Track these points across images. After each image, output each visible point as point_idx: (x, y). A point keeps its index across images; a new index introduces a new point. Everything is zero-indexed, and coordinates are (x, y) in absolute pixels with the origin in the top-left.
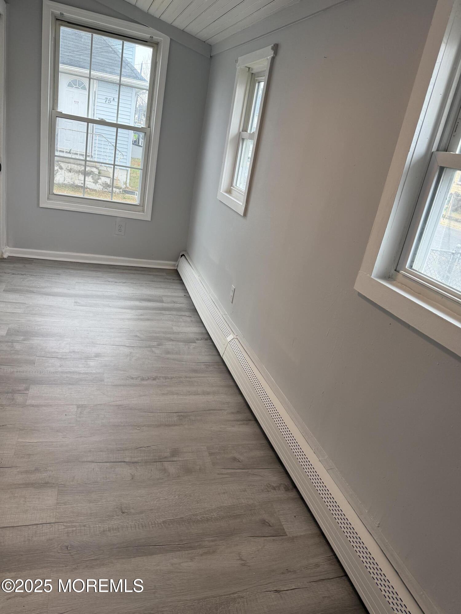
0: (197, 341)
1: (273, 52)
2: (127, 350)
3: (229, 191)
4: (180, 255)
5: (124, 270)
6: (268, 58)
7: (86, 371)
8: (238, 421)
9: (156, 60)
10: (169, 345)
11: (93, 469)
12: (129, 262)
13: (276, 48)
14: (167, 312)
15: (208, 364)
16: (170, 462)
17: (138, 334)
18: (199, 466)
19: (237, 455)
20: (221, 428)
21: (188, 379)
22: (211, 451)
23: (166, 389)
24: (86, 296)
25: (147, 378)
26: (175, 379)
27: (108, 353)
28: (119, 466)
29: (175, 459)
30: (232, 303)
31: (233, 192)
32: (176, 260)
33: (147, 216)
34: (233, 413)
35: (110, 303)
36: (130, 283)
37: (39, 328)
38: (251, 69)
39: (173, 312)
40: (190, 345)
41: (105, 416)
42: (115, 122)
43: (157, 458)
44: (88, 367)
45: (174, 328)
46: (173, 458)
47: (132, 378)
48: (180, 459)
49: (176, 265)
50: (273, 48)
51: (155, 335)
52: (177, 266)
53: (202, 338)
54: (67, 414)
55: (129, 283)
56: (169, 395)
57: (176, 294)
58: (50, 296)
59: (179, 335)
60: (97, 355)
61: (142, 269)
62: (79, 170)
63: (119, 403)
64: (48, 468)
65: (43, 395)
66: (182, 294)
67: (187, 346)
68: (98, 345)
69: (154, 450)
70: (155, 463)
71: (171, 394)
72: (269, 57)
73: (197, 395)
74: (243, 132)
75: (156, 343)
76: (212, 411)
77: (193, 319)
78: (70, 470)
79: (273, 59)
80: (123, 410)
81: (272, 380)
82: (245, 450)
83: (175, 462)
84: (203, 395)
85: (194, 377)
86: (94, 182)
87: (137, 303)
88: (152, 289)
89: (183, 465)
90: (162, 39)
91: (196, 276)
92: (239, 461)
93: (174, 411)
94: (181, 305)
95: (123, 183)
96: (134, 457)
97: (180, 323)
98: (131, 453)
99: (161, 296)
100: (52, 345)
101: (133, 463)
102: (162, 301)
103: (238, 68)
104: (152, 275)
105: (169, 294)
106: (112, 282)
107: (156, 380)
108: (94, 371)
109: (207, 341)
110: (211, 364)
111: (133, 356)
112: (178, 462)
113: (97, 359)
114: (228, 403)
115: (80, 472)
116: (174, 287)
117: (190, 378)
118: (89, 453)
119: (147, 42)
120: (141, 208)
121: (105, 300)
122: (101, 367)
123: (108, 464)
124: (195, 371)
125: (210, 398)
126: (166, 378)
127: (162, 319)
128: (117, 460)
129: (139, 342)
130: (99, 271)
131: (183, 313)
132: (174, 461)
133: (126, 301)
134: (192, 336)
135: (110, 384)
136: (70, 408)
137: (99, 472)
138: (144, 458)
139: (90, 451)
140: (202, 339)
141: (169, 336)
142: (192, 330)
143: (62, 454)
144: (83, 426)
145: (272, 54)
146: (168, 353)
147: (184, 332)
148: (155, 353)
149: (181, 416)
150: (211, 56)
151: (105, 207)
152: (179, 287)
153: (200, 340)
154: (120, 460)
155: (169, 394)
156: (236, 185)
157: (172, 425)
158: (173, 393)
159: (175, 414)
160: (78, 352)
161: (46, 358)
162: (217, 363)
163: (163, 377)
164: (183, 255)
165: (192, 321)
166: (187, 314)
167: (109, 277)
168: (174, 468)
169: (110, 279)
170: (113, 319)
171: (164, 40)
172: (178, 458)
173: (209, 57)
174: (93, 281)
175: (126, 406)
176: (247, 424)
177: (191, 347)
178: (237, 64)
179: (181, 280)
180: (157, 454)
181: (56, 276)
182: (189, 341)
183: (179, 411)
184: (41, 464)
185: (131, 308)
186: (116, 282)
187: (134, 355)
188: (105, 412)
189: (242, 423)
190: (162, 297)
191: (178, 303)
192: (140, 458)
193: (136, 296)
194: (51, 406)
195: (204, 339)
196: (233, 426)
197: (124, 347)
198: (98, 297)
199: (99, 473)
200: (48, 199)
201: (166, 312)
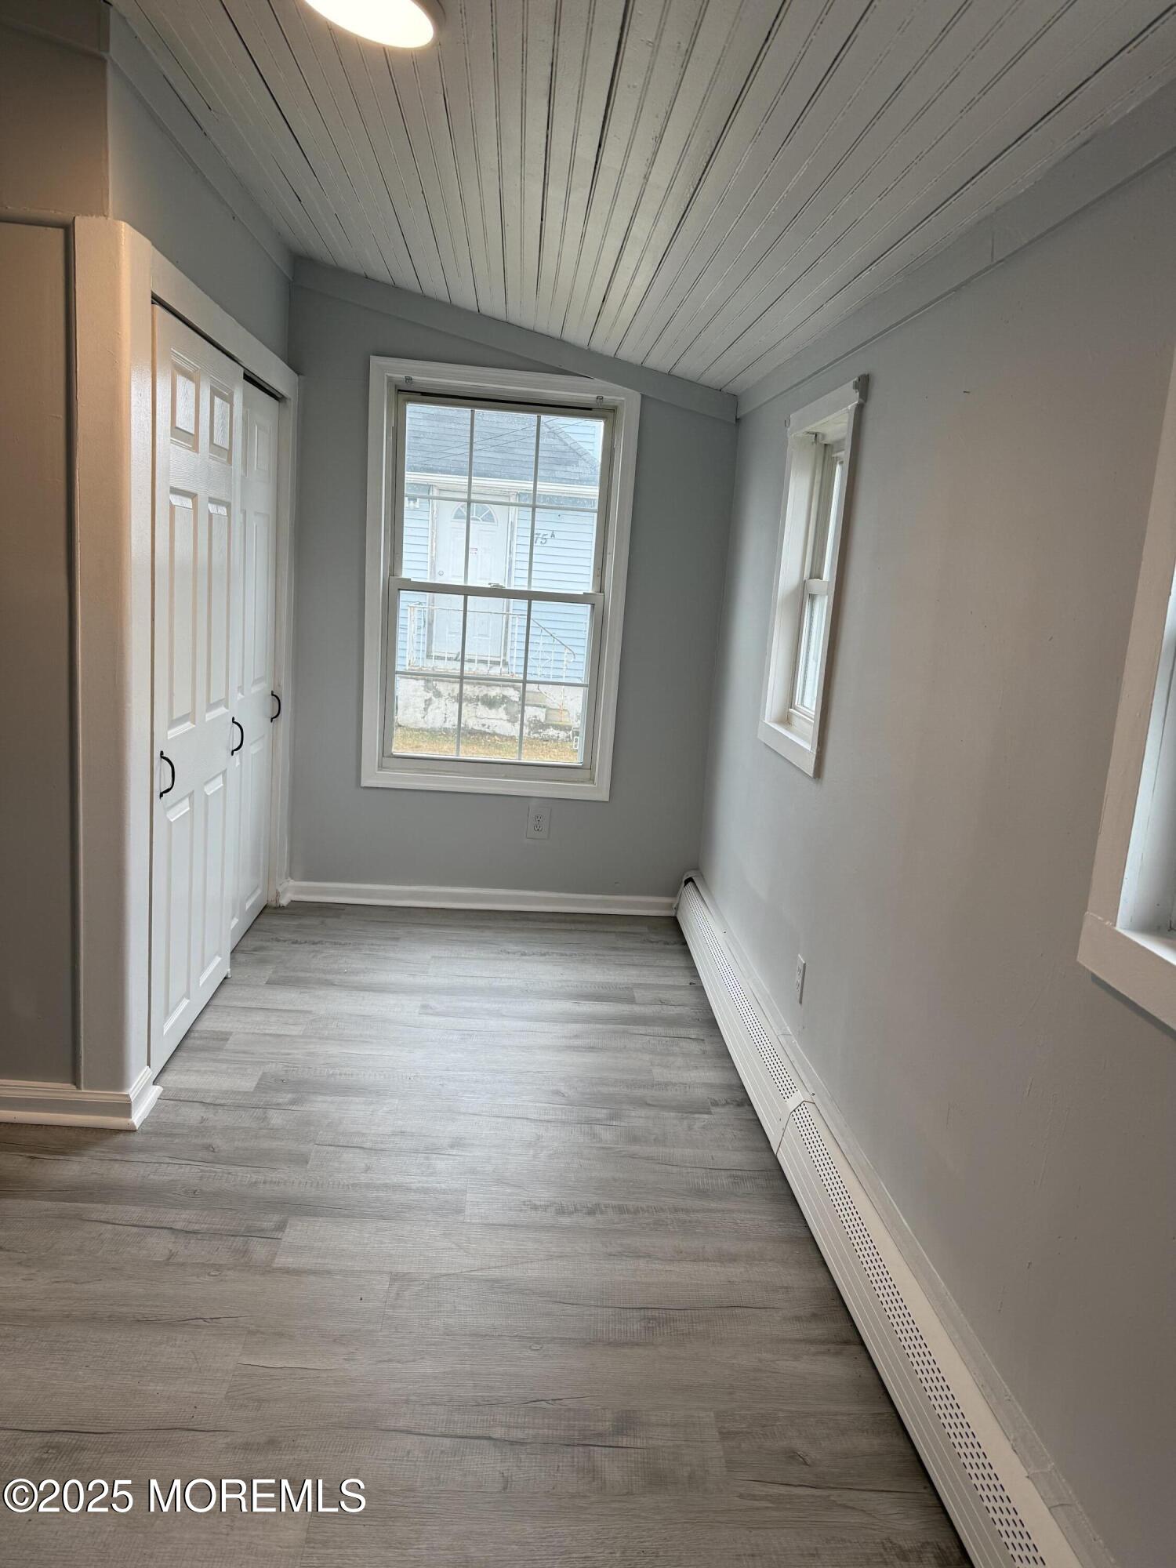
0: (714, 1110)
1: (858, 394)
2: (528, 1131)
3: (786, 720)
4: (684, 880)
5: (547, 922)
6: (849, 407)
7: (425, 1185)
8: (811, 1342)
9: (612, 443)
10: (638, 1118)
11: (409, 1452)
12: (547, 901)
13: (864, 385)
14: (642, 1029)
15: (740, 1173)
16: (611, 1449)
17: (563, 1089)
18: (689, 1468)
19: (800, 1445)
20: (760, 1360)
21: (682, 1216)
22: (726, 1425)
23: (619, 1242)
24: (451, 991)
25: (572, 1209)
26: (646, 1215)
27: (483, 1136)
28: (474, 1451)
29: (624, 1441)
30: (801, 1002)
31: (796, 722)
32: (674, 892)
33: (599, 790)
34: (798, 1319)
35: (504, 1006)
36: (557, 953)
37: (331, 1073)
38: (820, 436)
39: (656, 1028)
40: (695, 1119)
41: (455, 1307)
42: (526, 589)
43: (576, 1433)
44: (431, 1174)
45: (656, 1071)
46: (620, 1439)
47: (535, 1208)
48: (639, 1443)
49: (675, 906)
50: (856, 386)
51: (604, 1090)
52: (677, 909)
53: (729, 1100)
54: (363, 1296)
55: (555, 955)
56: (624, 1258)
57: (670, 981)
58: (368, 993)
59: (667, 1090)
60: (457, 1143)
61: (589, 918)
62: (478, 696)
63: (495, 1273)
64: (299, 1441)
65: (316, 1244)
66: (683, 980)
67: (685, 1122)
68: (462, 1117)
69: (569, 1410)
70: (569, 1449)
71: (631, 1254)
72: (851, 406)
73: (702, 1261)
74: (811, 580)
75: (605, 1111)
76: (738, 1311)
77: (708, 1048)
78: (350, 1450)
79: (860, 409)
80: (503, 1293)
81: (905, 1227)
82: (824, 1431)
83: (624, 1450)
84: (717, 1264)
85: (698, 1211)
86: (509, 721)
87: (568, 1006)
88: (608, 969)
89: (646, 1460)
90: (623, 399)
91: (719, 934)
92: (805, 1463)
93: (634, 1306)
94: (679, 1008)
95: (575, 716)
96: (517, 1428)
97: (671, 1059)
98: (510, 1414)
99: (630, 986)
100: (355, 1113)
101: (512, 1443)
102: (631, 1001)
103: (791, 437)
104: (614, 932)
105: (651, 980)
106: (514, 953)
107: (595, 1214)
108: (443, 1186)
109: (740, 1110)
110: (745, 1174)
111: (543, 1147)
112: (633, 1451)
113: (454, 1153)
114: (787, 1287)
115: (374, 1457)
116: (667, 963)
117: (687, 1211)
118: (405, 1405)
119: (590, 409)
120: (587, 774)
121: (492, 999)
122: (461, 1174)
123: (447, 1442)
124: (701, 1193)
125: (736, 1271)
126: (621, 1210)
127: (628, 1047)
128: (472, 1432)
129: (564, 1108)
130: (489, 928)
131: (682, 1032)
132: (622, 1447)
133: (541, 1001)
134: (700, 1093)
135: (477, 1221)
136: (374, 1282)
137: (420, 1461)
138: (541, 1432)
139: (407, 1402)
140: (727, 1103)
141: (638, 1092)
142: (702, 1077)
143: (337, 1405)
144: (400, 1330)
145: (855, 398)
146: (634, 1139)
147: (680, 1083)
148: (601, 1141)
149: (652, 1319)
150: (737, 420)
151: (506, 777)
152: (679, 961)
153: (723, 1105)
154: (479, 1433)
155: (627, 1256)
156: (802, 704)
157: (627, 1344)
158: (637, 1255)
159: (635, 1314)
160: (412, 1135)
161: (338, 1149)
162: (764, 1173)
163: (615, 1207)
164: (690, 880)
165: (704, 1052)
166: (693, 1033)
167: (511, 942)
168: (618, 1467)
169: (512, 947)
170: (504, 1047)
171: (628, 400)
172: (632, 1439)
173: (734, 422)
174: (471, 953)
175: (512, 1282)
176: (837, 1354)
177: (697, 1125)
178: (789, 429)
179: (685, 943)
180: (576, 1423)
181: (389, 942)
182: (690, 1109)
183: (650, 1306)
184: (283, 1427)
185: (554, 1019)
186: (524, 954)
187: (545, 1144)
188: (457, 1296)
189: (823, 1348)
190: (632, 989)
191: (673, 1003)
192: (531, 1432)
193: (568, 986)
194: (329, 1272)
195: (735, 1103)
196: (796, 1358)
197: (525, 1122)
198: (476, 991)
199: (422, 1464)
200: (381, 767)
201: (640, 1027)
